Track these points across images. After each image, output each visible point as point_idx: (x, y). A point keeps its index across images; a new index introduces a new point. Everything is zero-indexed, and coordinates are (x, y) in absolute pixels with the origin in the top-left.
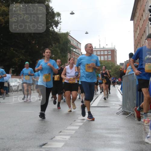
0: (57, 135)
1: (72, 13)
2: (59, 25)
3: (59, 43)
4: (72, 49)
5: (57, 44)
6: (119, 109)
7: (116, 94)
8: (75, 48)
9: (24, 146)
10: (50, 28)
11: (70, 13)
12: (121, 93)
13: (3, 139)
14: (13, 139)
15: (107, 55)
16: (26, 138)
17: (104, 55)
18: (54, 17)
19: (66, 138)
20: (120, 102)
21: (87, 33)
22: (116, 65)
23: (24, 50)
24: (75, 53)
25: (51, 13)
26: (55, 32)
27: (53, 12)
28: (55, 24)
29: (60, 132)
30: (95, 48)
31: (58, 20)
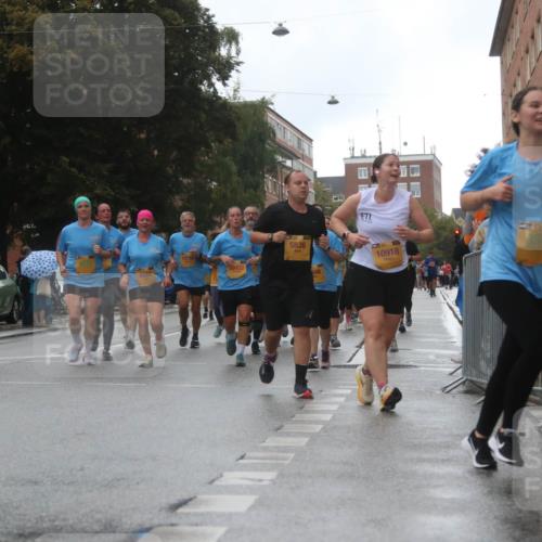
0: (231, 470)
1: (281, 32)
2: (233, 73)
3: (234, 137)
4: (280, 159)
5: (228, 142)
6: (451, 374)
7: (439, 321)
8: (292, 155)
9: (111, 507)
10: (201, 83)
12: (456, 316)
13: (36, 483)
14: (71, 483)
15: (408, 180)
16: (118, 480)
18: (214, 46)
19: (261, 480)
20: (456, 348)
21: (333, 102)
22: (440, 217)
23: (109, 166)
25: (203, 31)
26: (220, 98)
27: (212, 27)
28: (219, 72)
29: (242, 457)
30: (364, 156)
31: (230, 57)
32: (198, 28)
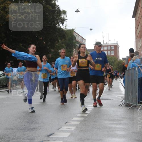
1: (77, 11)
2: (65, 22)
3: (65, 38)
5: (63, 40)
6: (122, 101)
7: (119, 87)
9: (32, 136)
10: (57, 25)
11: (75, 11)
12: (123, 86)
14: (22, 129)
15: (111, 50)
16: (34, 128)
17: (107, 50)
18: (60, 15)
19: (71, 129)
20: (123, 95)
21: (91, 30)
22: (119, 60)
25: (57, 11)
26: (61, 28)
27: (59, 10)
28: (61, 22)
29: (67, 123)
31: (64, 18)
32: (56, 10)
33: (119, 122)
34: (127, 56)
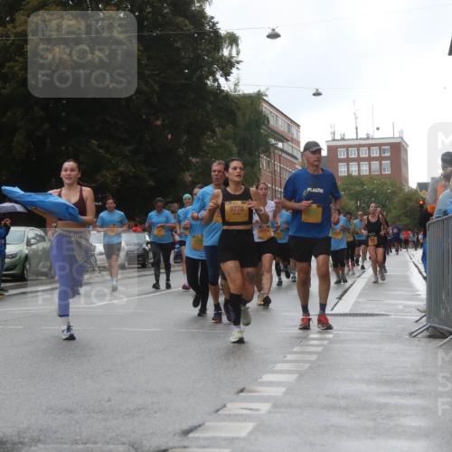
0: (232, 401)
1: (274, 35)
2: (234, 70)
3: (234, 123)
4: (273, 141)
5: (229, 127)
6: (417, 321)
7: (407, 277)
8: (283, 138)
9: (133, 432)
10: (207, 79)
11: (267, 34)
12: (421, 273)
13: (71, 412)
14: (101, 412)
15: (380, 159)
16: (139, 410)
17: (369, 159)
18: (218, 48)
19: (257, 410)
20: (421, 300)
21: (317, 94)
22: (406, 190)
23: (131, 147)
24: (284, 155)
25: (209, 35)
26: (223, 91)
27: (216, 32)
28: (222, 69)
29: (242, 391)
30: (343, 139)
31: (231, 57)
32: (206, 33)
33: (410, 388)
34: (433, 179)
